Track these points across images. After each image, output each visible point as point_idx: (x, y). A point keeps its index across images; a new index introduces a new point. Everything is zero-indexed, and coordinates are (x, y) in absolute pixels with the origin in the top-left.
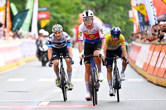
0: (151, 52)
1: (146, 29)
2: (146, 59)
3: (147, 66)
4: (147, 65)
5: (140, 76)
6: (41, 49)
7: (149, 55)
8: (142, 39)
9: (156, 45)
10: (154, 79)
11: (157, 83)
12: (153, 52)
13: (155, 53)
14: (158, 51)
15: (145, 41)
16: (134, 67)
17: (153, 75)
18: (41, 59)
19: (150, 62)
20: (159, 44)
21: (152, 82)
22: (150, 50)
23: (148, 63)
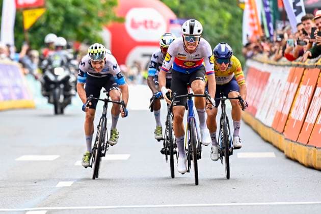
0: (294, 86)
1: (279, 31)
2: (282, 103)
3: (283, 121)
4: (283, 119)
5: (268, 146)
6: (52, 78)
7: (288, 93)
8: (271, 53)
9: (305, 67)
10: (302, 153)
11: (310, 163)
12: (299, 87)
13: (303, 88)
14: (310, 85)
15: (278, 60)
16: (253, 123)
17: (299, 143)
18: (52, 99)
19: (290, 112)
20: (312, 67)
21: (296, 161)
22: (291, 80)
23: (286, 112)
